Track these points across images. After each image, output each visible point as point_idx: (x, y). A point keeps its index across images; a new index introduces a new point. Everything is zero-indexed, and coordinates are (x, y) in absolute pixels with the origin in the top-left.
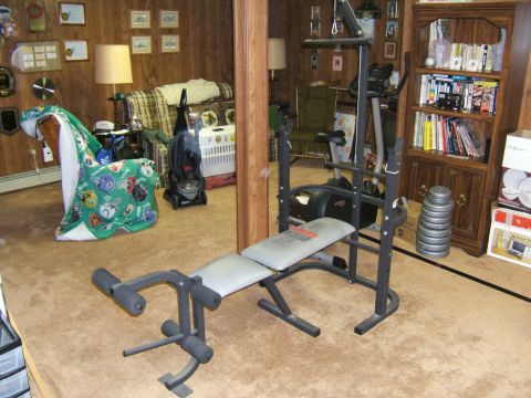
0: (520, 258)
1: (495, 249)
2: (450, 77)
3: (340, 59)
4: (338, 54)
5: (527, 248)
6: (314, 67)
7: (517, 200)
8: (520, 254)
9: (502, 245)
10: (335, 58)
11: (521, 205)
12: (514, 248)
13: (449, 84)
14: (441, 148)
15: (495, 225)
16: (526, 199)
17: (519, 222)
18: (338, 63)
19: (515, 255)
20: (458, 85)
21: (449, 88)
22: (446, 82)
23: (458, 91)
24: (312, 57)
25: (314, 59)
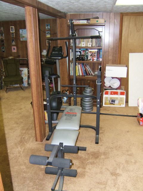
0: (114, 104)
1: (105, 104)
2: (80, 49)
3: (15, 47)
4: (14, 46)
5: (116, 101)
7: (110, 86)
8: (114, 103)
9: (108, 102)
10: (13, 47)
11: (112, 88)
12: (112, 102)
14: (81, 74)
15: (105, 96)
16: (113, 86)
17: (112, 93)
18: (14, 49)
19: (112, 104)
20: (83, 52)
21: (80, 53)
22: (78, 51)
23: (83, 54)
24: (2, 48)
25: (3, 48)
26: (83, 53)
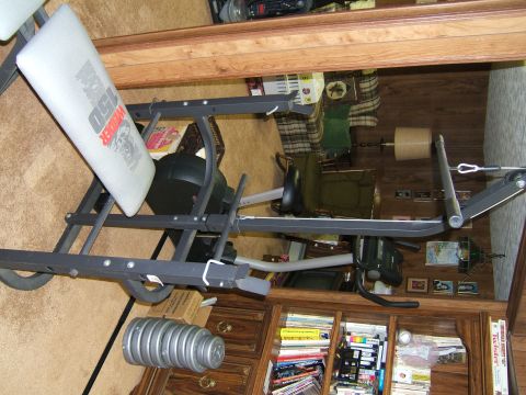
2: (383, 365)
6: (397, 194)
13: (373, 364)
14: (283, 353)
20: (372, 377)
21: (368, 364)
22: (376, 360)
23: (363, 377)
24: (409, 192)
25: (407, 194)
26: (366, 375)
